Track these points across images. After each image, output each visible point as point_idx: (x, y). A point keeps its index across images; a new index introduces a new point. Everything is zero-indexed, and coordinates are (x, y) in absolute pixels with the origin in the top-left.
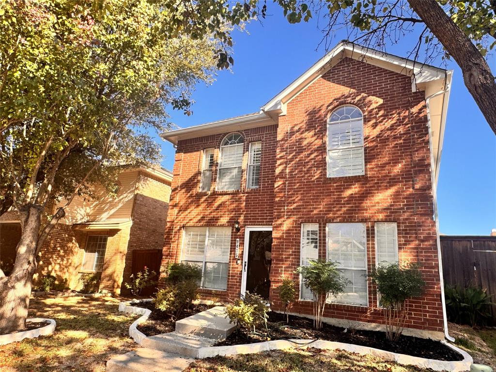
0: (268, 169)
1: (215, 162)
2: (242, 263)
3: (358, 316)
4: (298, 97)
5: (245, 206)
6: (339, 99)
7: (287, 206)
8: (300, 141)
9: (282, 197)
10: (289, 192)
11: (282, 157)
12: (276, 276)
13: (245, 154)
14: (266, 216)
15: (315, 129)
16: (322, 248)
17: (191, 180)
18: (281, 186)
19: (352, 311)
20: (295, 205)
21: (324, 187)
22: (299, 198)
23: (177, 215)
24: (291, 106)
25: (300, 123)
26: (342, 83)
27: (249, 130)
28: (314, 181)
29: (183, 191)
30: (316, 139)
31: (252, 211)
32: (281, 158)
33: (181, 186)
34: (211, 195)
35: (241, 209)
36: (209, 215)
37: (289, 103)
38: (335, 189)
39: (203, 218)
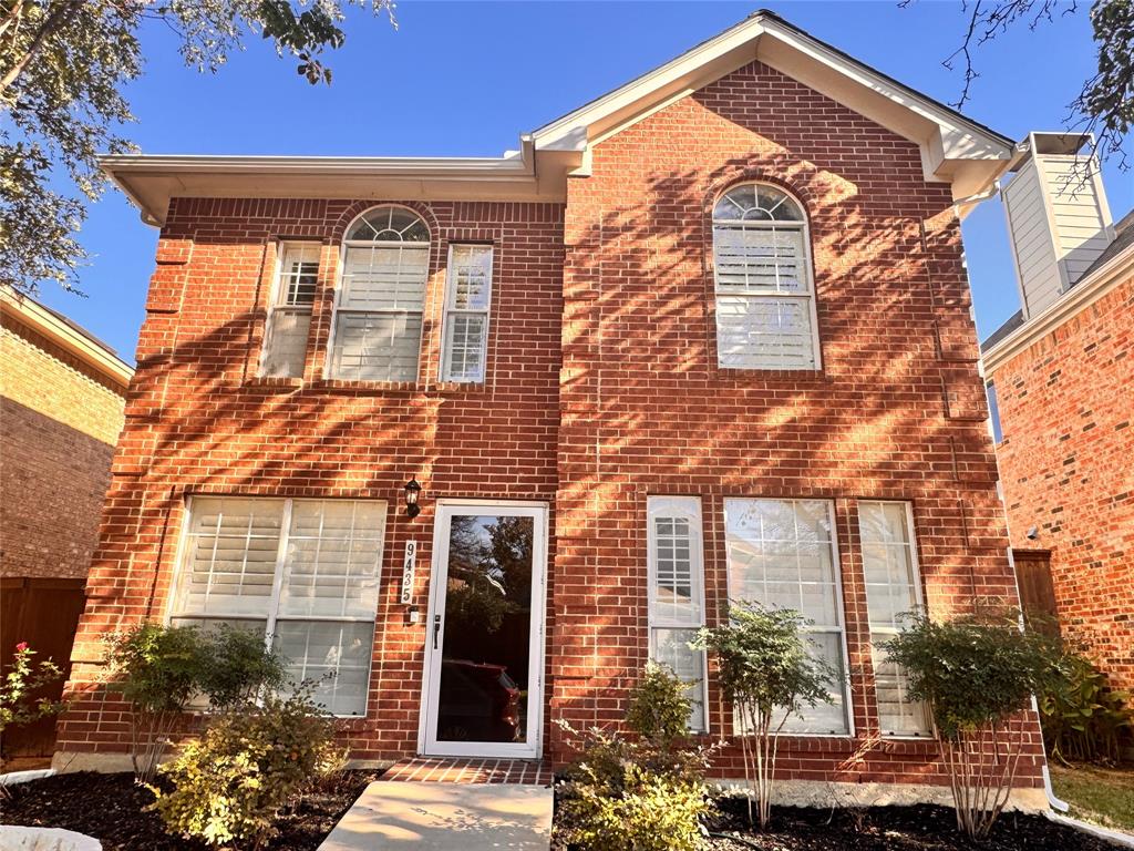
0: (515, 330)
1: (324, 287)
2: (425, 619)
3: (830, 766)
4: (624, 132)
5: (438, 436)
6: (744, 162)
7: (603, 441)
8: (635, 256)
9: (583, 414)
10: (608, 399)
11: (582, 293)
12: (571, 661)
13: (435, 276)
14: (512, 470)
15: (680, 230)
16: (715, 571)
17: (221, 335)
18: (580, 381)
19: (813, 754)
20: (628, 439)
21: (712, 393)
22: (638, 420)
23: (157, 453)
24: (604, 153)
25: (635, 208)
26: (750, 123)
27: (450, 204)
28: (682, 375)
29: (189, 369)
30: (684, 259)
31: (463, 453)
32: (578, 297)
33: (178, 351)
34: (306, 392)
35: (422, 443)
36: (298, 456)
37: (599, 145)
38: (744, 402)
39: (271, 467)
